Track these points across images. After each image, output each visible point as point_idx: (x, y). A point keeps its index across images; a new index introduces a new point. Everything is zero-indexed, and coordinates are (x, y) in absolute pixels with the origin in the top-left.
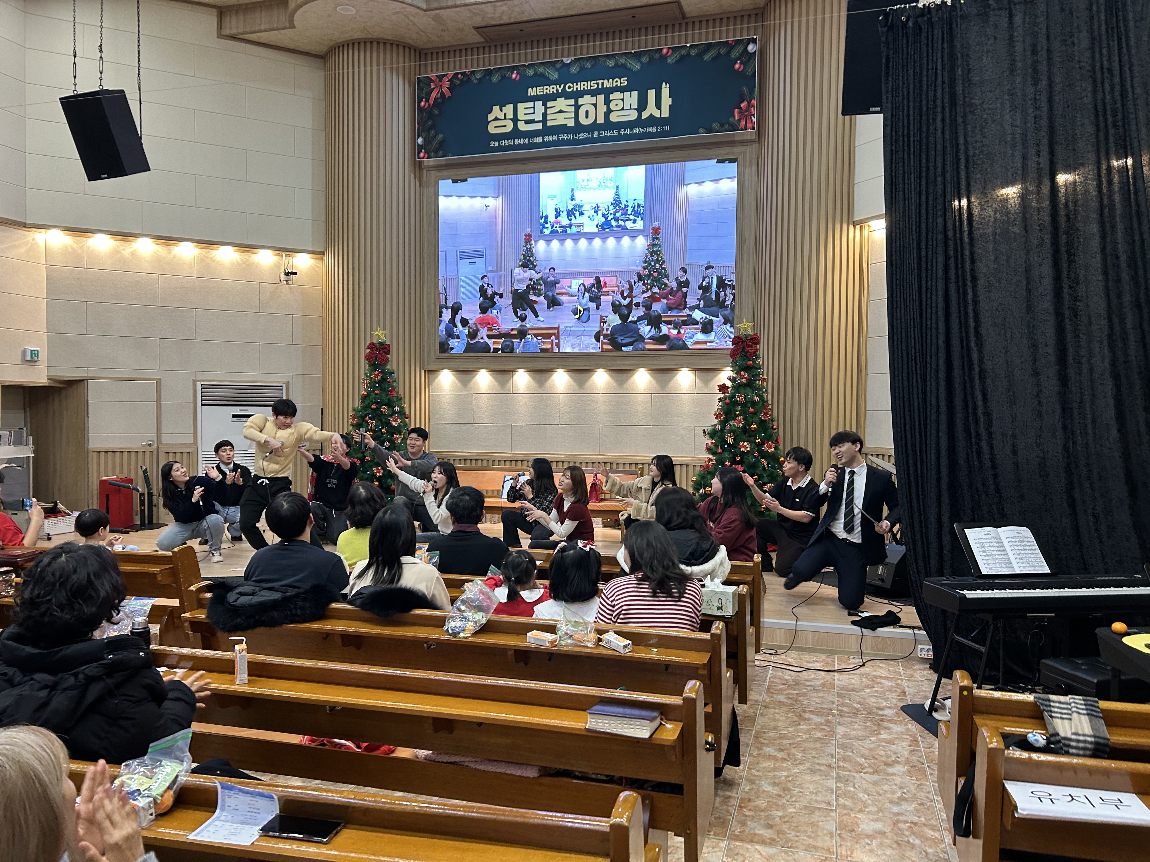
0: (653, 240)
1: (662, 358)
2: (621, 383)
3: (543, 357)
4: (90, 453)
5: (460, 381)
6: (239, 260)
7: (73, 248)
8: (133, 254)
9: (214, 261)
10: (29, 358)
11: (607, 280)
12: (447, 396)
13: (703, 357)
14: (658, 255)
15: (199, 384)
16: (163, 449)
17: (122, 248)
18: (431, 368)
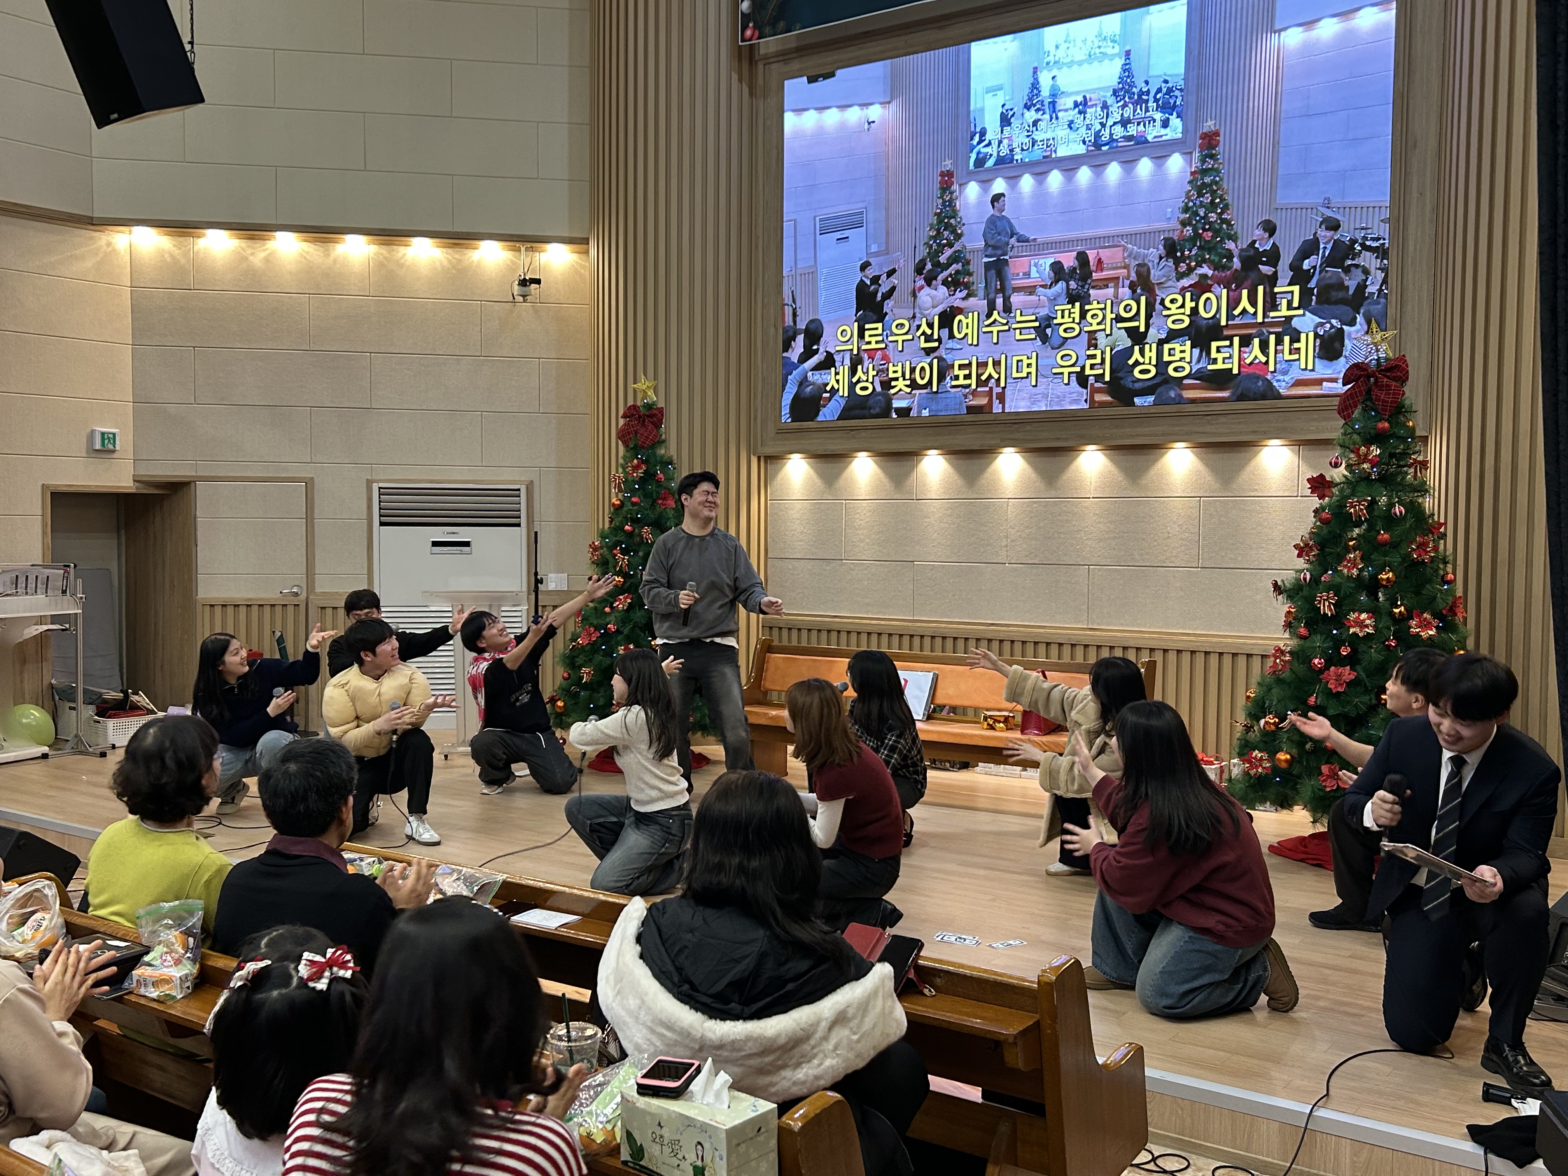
0: (1203, 162)
1: (1222, 419)
2: (1134, 474)
3: (973, 423)
4: (199, 609)
5: (822, 475)
6: (446, 263)
7: (172, 256)
8: (267, 260)
9: (401, 266)
10: (98, 446)
11: (1105, 254)
12: (798, 505)
13: (1315, 415)
14: (1213, 193)
15: (375, 487)
16: (316, 602)
17: (249, 251)
18: (769, 451)
